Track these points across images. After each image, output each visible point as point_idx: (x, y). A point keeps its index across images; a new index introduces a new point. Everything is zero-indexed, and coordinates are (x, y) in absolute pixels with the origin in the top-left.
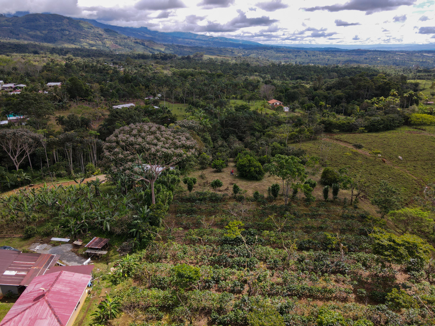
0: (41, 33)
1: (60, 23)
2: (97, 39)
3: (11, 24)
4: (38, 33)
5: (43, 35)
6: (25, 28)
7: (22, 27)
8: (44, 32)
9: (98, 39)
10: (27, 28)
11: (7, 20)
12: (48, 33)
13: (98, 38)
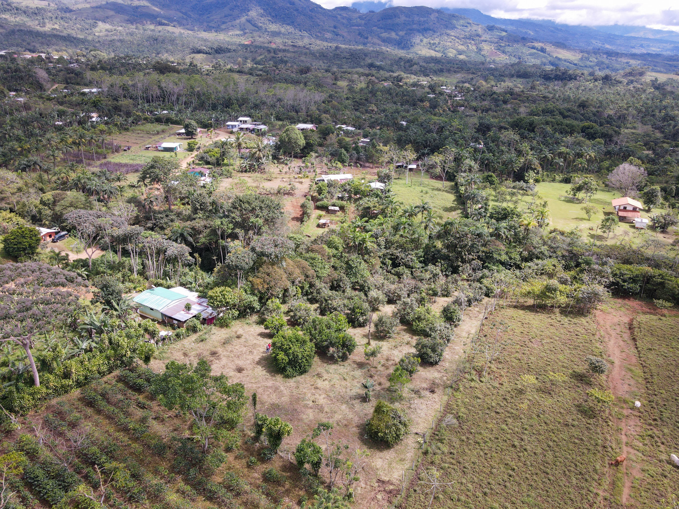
0: (397, 35)
1: (425, 19)
2: (470, 43)
3: (363, 22)
4: (393, 35)
5: (398, 37)
6: (378, 28)
7: (375, 26)
8: (401, 33)
9: (473, 42)
10: (382, 28)
11: (360, 17)
12: (406, 34)
13: (473, 40)
